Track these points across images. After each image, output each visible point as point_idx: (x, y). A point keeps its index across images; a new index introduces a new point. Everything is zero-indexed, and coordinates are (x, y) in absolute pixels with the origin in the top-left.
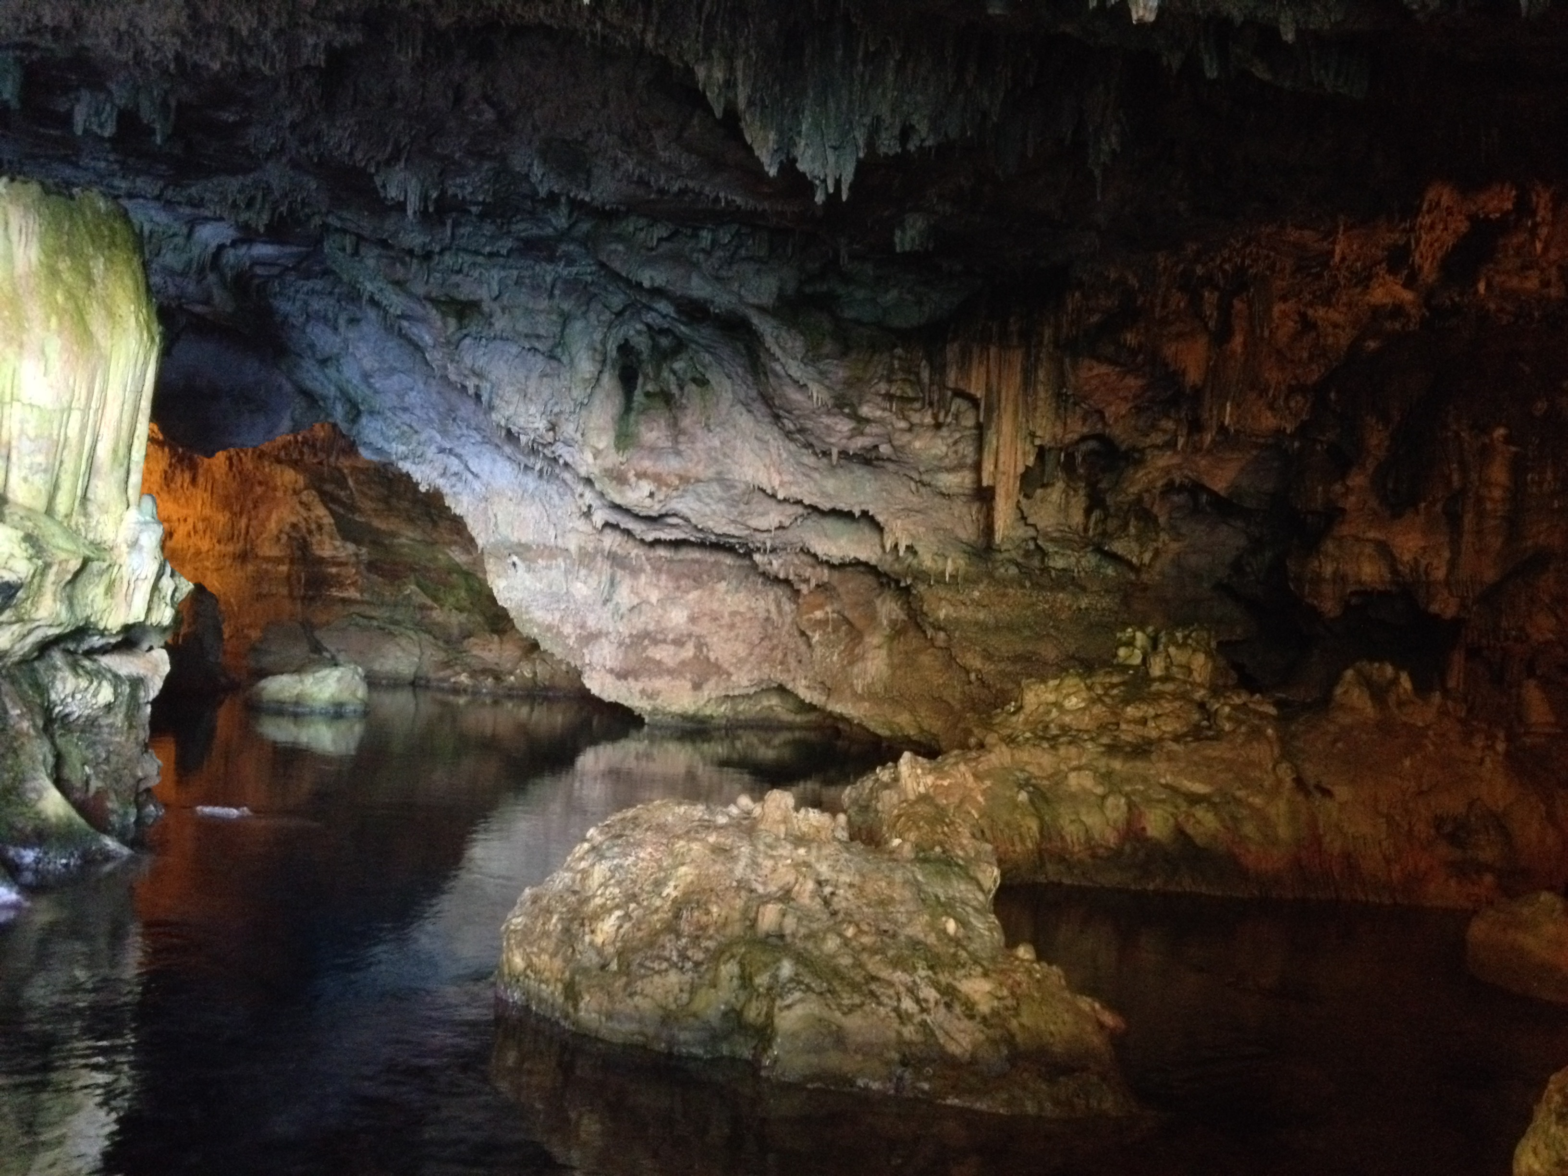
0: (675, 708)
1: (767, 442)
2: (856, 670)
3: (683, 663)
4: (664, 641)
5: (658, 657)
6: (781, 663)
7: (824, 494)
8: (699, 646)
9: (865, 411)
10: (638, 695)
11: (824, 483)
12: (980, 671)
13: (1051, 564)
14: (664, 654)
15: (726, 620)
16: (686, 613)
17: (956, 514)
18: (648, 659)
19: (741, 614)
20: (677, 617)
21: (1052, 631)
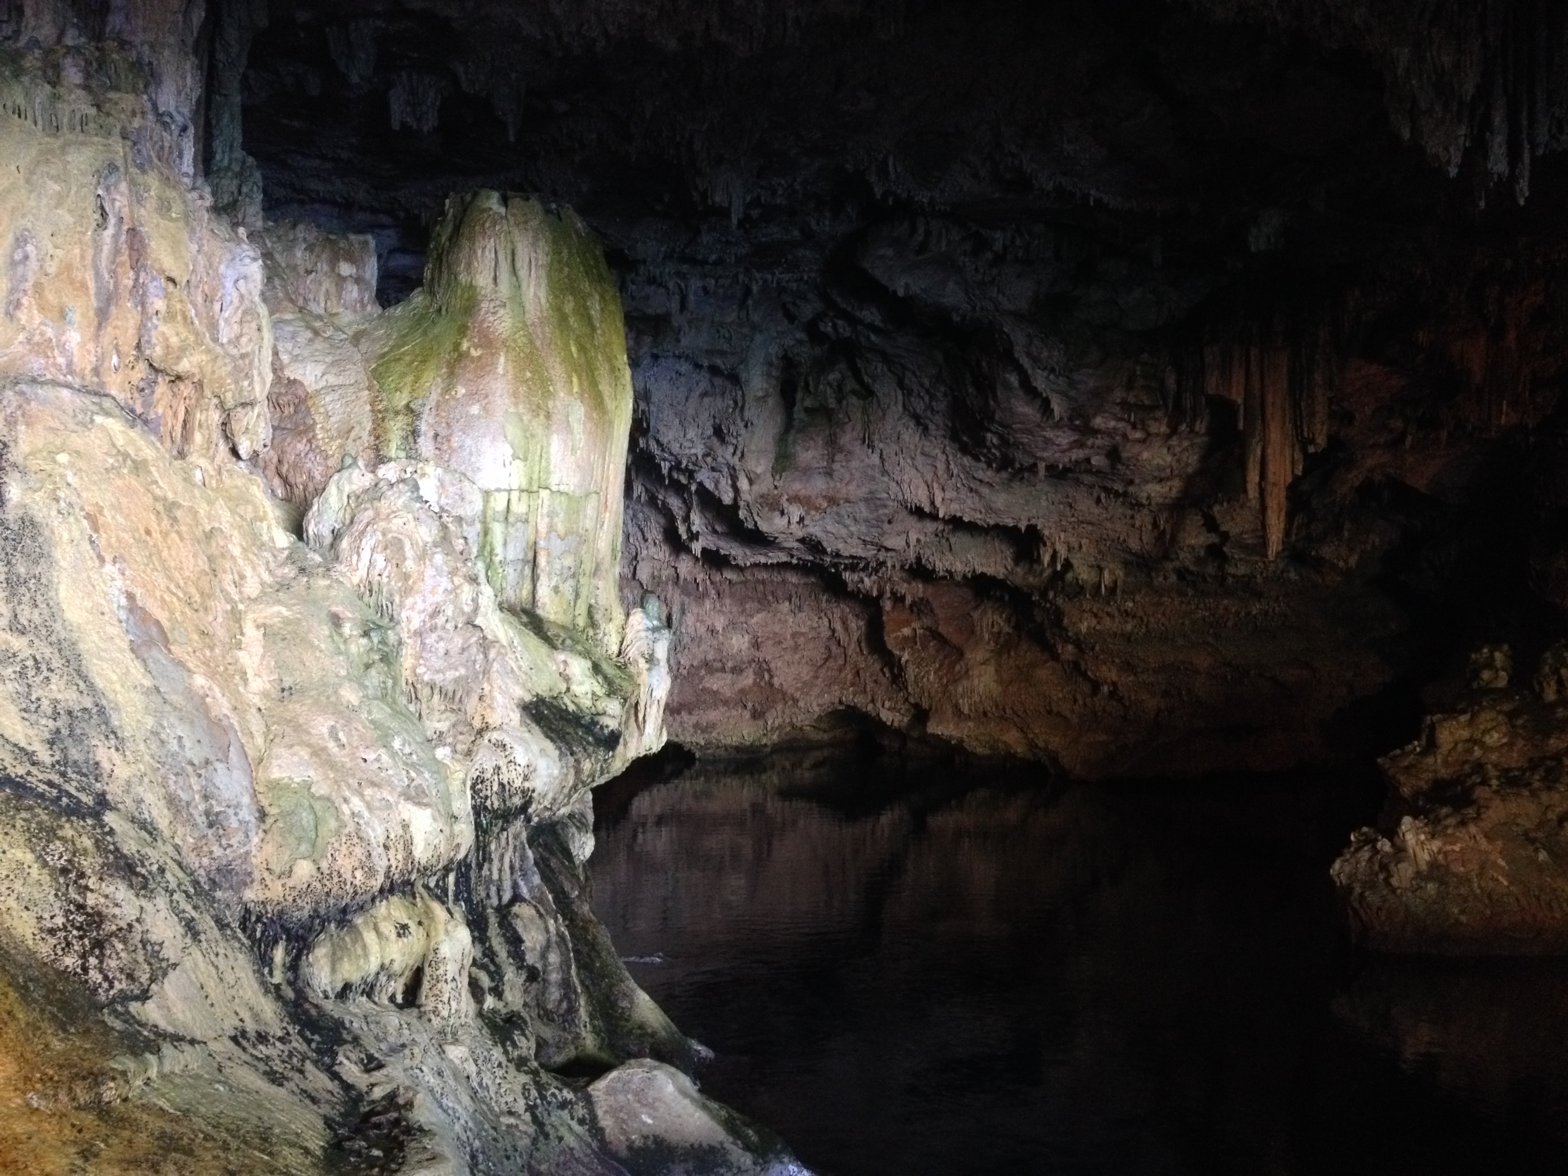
0: (732, 740)
1: (935, 458)
2: (960, 689)
3: (742, 691)
4: (723, 670)
5: (715, 687)
6: (853, 684)
7: (989, 509)
8: (759, 673)
9: (1098, 422)
10: (692, 730)
11: (994, 498)
12: (1114, 684)
13: (1231, 570)
14: (721, 683)
15: (790, 643)
16: (747, 638)
17: (1138, 524)
18: (704, 689)
19: (802, 634)
20: (739, 643)
21: (1210, 640)
